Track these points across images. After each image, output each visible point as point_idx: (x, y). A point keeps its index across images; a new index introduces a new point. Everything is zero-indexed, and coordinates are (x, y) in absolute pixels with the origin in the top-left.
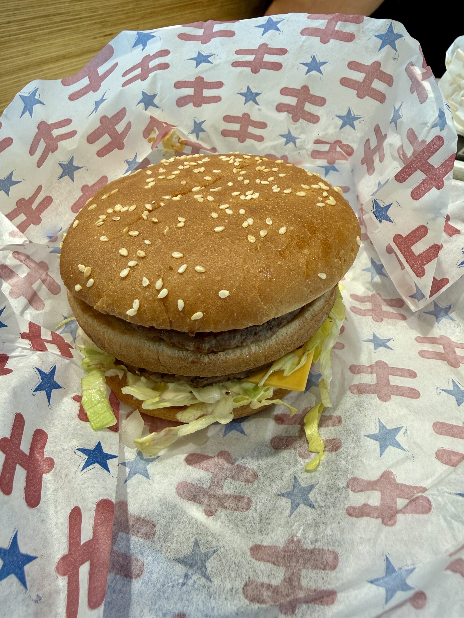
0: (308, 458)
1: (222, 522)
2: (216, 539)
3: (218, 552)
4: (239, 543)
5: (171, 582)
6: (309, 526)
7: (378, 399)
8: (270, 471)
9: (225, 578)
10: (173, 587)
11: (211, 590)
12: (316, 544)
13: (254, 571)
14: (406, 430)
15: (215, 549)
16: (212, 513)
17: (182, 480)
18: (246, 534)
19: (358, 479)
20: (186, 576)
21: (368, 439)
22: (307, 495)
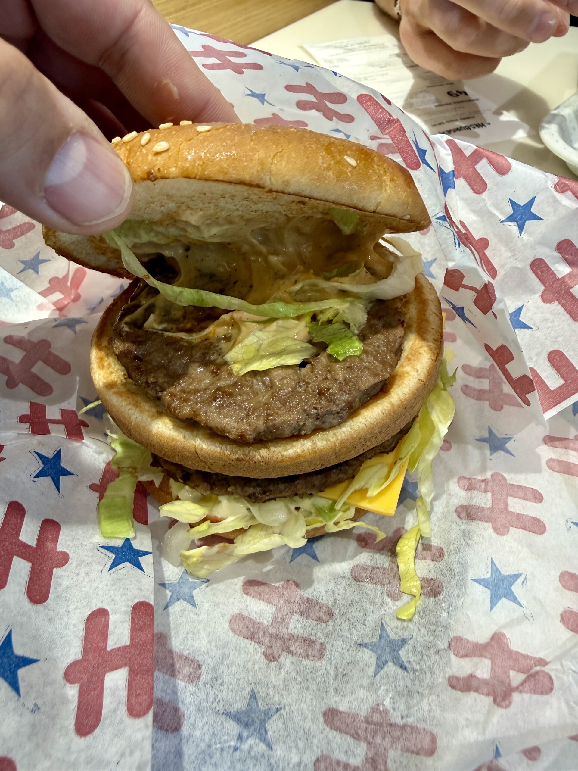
0: (398, 600)
1: (287, 672)
2: (279, 693)
3: (282, 711)
4: (309, 703)
5: (220, 743)
6: (400, 694)
7: (492, 531)
8: (350, 611)
9: (290, 747)
10: (222, 750)
11: (273, 762)
12: (408, 719)
13: (328, 744)
14: (526, 579)
15: (277, 706)
16: (273, 657)
17: (237, 612)
18: (318, 692)
19: (462, 639)
20: (240, 738)
21: (477, 585)
22: (397, 652)
